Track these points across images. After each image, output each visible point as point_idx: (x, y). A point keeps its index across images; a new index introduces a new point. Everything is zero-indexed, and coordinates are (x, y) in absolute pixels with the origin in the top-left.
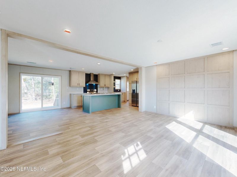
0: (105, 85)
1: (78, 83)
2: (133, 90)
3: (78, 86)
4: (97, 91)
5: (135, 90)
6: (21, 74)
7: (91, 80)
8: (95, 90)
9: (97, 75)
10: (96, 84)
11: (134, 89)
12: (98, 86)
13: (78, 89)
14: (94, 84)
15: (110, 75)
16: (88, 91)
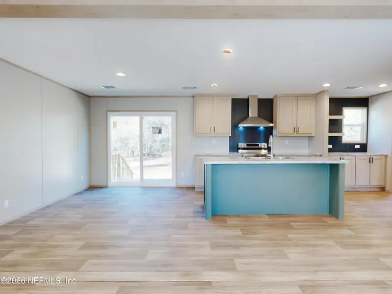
0: (296, 130)
1: (211, 125)
4: (269, 149)
6: (109, 113)
7: (250, 116)
8: (264, 145)
9: (272, 100)
10: (266, 128)
14: (262, 128)
15: (316, 96)
16: (241, 147)
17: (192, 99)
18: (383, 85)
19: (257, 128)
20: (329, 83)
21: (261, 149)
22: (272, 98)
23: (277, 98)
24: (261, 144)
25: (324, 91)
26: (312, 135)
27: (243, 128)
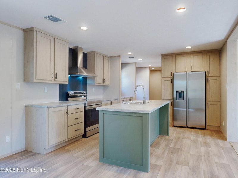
2: (177, 92)
3: (53, 81)
7: (78, 66)
11: (180, 90)
12: (89, 82)
13: (46, 90)
14: (81, 78)
16: (71, 95)
17: (22, 32)
19: (77, 77)
21: (81, 96)
22: (87, 53)
23: (95, 54)
24: (82, 92)
25: (119, 56)
26: (108, 85)
27: (70, 76)
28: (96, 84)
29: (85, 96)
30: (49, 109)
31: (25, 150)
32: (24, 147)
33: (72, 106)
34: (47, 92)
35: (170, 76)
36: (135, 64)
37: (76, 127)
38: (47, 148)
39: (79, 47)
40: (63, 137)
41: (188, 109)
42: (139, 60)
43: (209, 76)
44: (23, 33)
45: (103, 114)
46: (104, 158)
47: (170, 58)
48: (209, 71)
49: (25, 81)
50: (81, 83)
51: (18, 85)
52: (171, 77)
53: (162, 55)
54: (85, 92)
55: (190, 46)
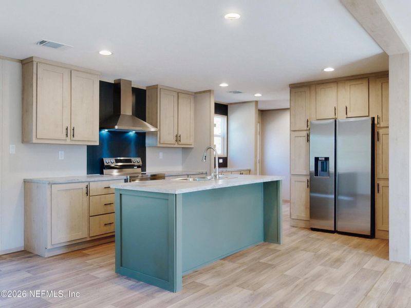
0: (178, 138)
1: (67, 124)
2: (317, 159)
3: (68, 142)
4: (143, 167)
5: (327, 159)
7: (122, 113)
8: (137, 160)
11: (322, 155)
12: (148, 141)
13: (61, 155)
14: (132, 134)
15: (198, 96)
16: (108, 164)
17: (17, 66)
18: (258, 95)
19: (125, 132)
20: (227, 83)
21: (132, 167)
22: (145, 89)
23: (157, 91)
24: (133, 159)
25: (209, 91)
26: (192, 146)
27: (108, 131)
28: (159, 145)
29: (139, 167)
30: (53, 186)
31: (23, 249)
32: (23, 245)
33: (99, 183)
34: (63, 158)
35: (306, 128)
36: (254, 104)
37: (106, 219)
38: (49, 247)
39: (123, 80)
40: (80, 233)
41: (338, 195)
42: (256, 95)
43: (381, 126)
44: (21, 67)
45: (121, 194)
46: (121, 266)
47: (305, 92)
48: (380, 116)
49: (23, 142)
50: (133, 143)
51: (13, 148)
52: (308, 129)
53: (290, 85)
54: (139, 159)
55: (332, 67)
